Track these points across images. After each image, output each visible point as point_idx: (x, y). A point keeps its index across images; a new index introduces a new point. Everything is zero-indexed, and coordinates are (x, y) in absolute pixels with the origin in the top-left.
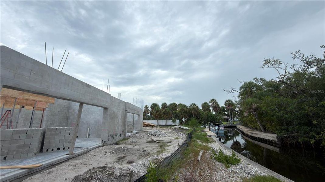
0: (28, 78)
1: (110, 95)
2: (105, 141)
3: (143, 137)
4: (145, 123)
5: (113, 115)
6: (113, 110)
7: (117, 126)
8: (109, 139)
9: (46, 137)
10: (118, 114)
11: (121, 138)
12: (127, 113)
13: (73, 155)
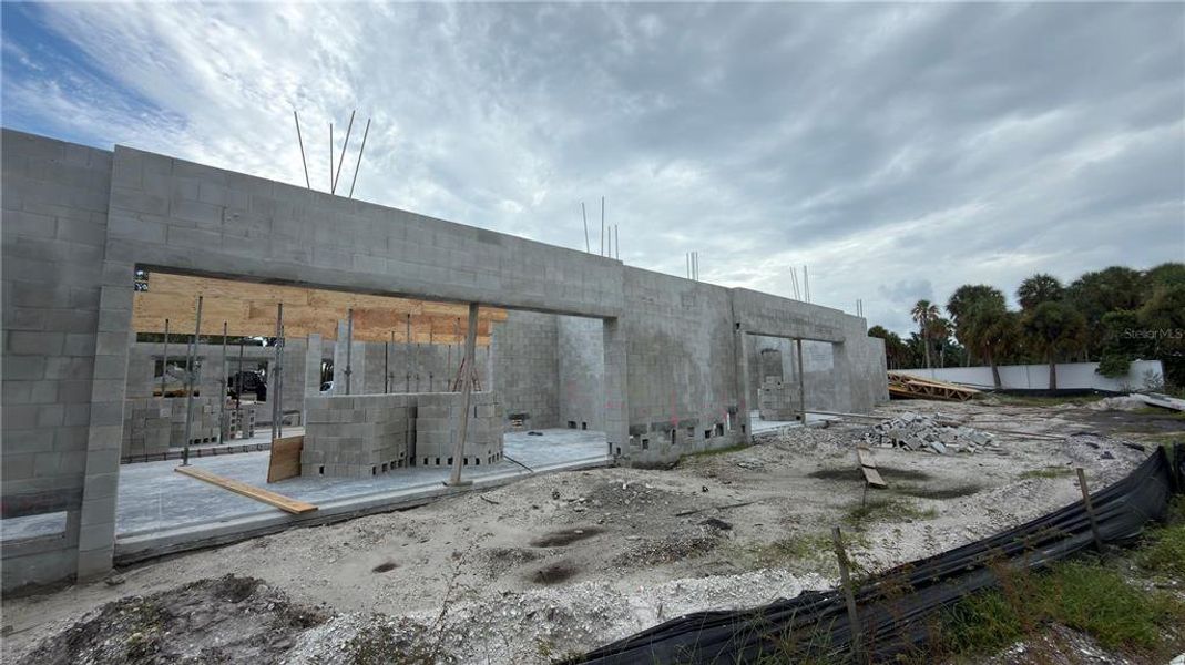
0: (219, 234)
1: (621, 262)
2: (619, 449)
3: (814, 447)
4: (912, 382)
5: (657, 346)
6: (652, 327)
7: (691, 389)
8: (645, 441)
9: (418, 420)
10: (690, 339)
11: (719, 441)
12: (743, 334)
13: (461, 489)
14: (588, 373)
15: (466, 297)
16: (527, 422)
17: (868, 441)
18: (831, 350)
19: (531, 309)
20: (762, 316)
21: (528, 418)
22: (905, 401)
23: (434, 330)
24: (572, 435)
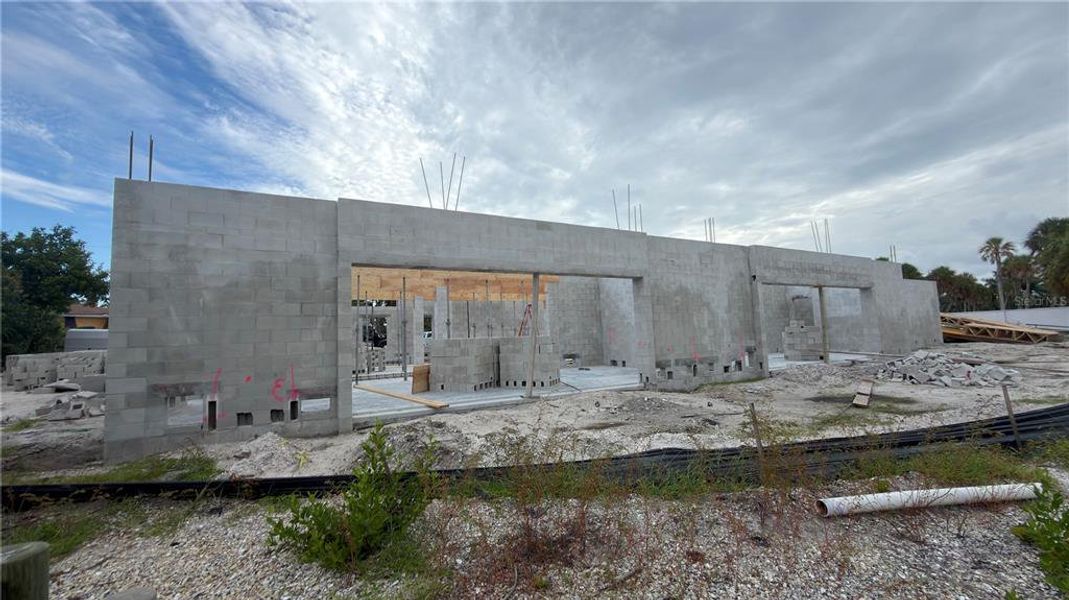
1: (645, 234)
2: (648, 379)
4: (974, 325)
5: (678, 298)
6: (674, 283)
7: (710, 332)
8: (670, 373)
9: (501, 355)
10: (708, 292)
11: (737, 375)
12: (759, 284)
13: (533, 399)
14: (626, 322)
15: (531, 269)
16: (577, 360)
17: (879, 376)
18: (859, 295)
19: (576, 275)
20: (779, 268)
21: (579, 357)
22: (960, 344)
23: (503, 291)
24: (613, 370)
